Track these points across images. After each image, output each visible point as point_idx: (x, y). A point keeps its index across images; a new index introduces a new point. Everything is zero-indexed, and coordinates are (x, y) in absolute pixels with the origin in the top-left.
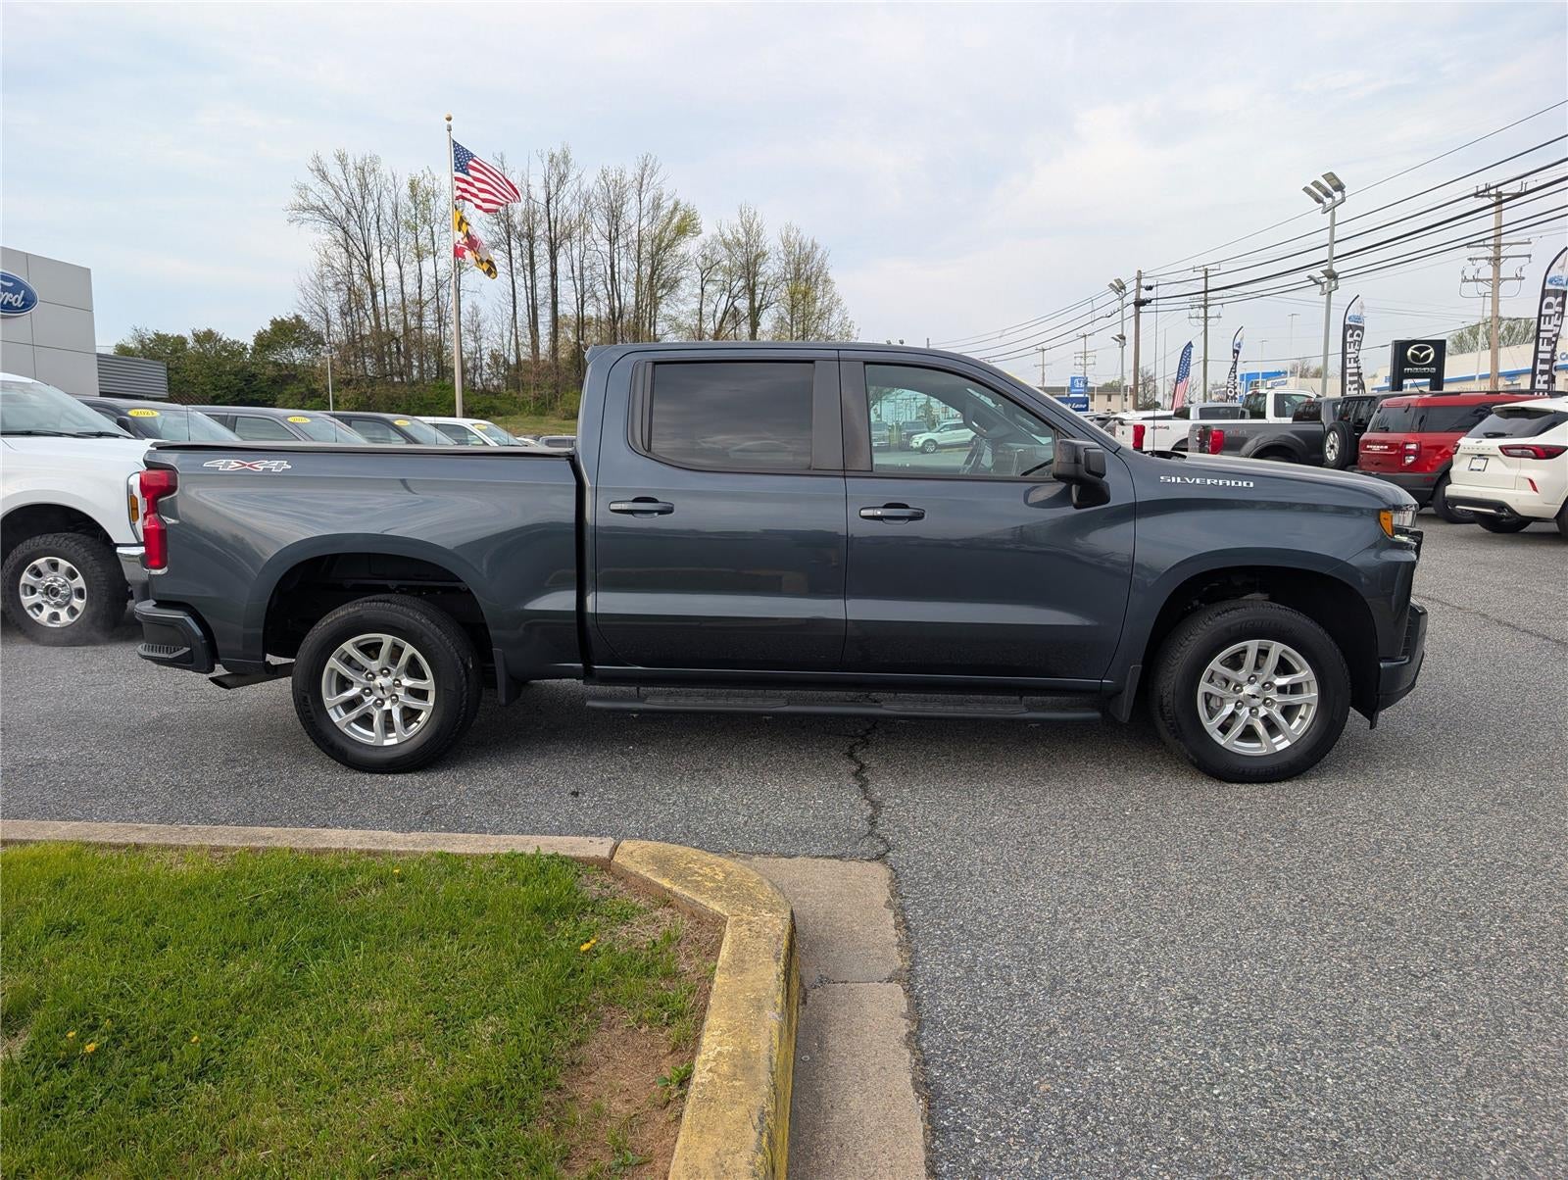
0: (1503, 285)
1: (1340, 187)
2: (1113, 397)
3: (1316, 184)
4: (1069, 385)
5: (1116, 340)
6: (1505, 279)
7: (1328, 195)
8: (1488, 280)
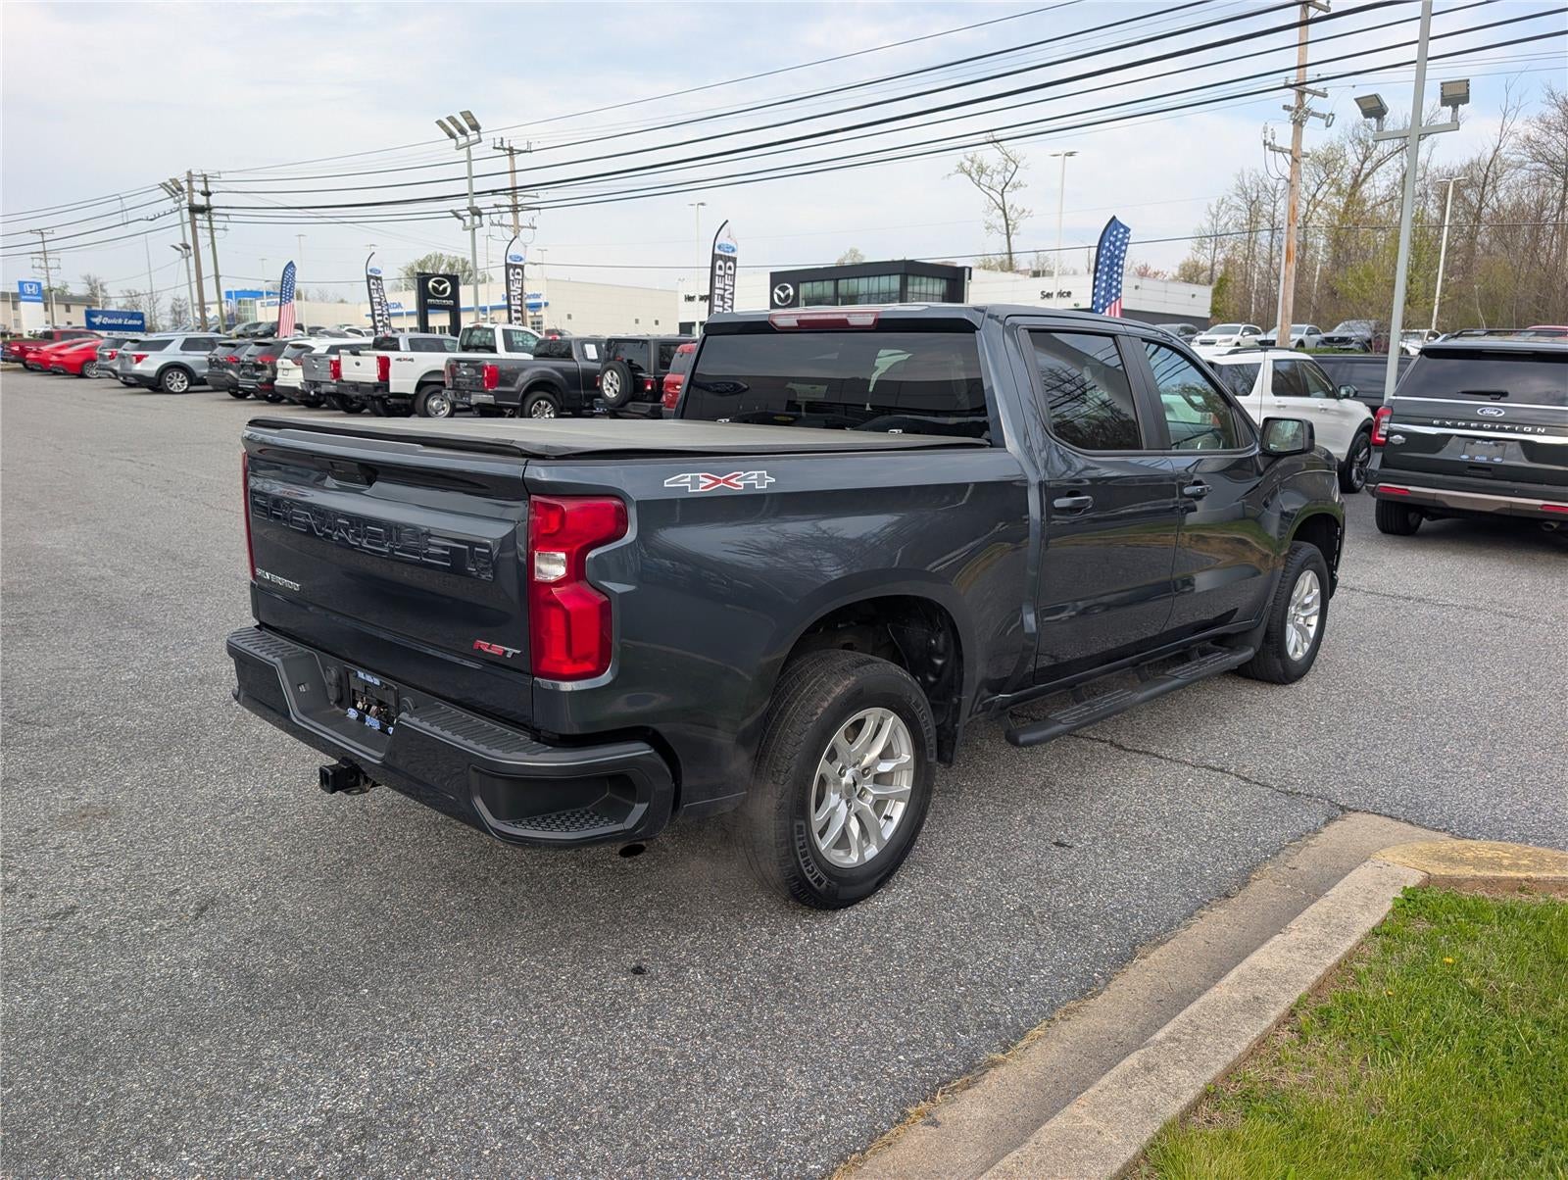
0: (523, 231)
1: (476, 127)
2: (72, 308)
3: (451, 119)
4: (17, 290)
5: (177, 249)
6: (523, 227)
7: (463, 132)
8: (510, 226)
